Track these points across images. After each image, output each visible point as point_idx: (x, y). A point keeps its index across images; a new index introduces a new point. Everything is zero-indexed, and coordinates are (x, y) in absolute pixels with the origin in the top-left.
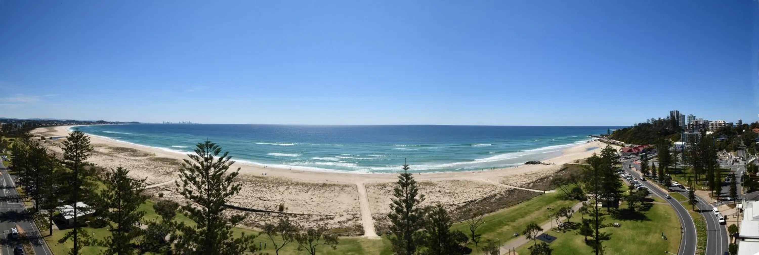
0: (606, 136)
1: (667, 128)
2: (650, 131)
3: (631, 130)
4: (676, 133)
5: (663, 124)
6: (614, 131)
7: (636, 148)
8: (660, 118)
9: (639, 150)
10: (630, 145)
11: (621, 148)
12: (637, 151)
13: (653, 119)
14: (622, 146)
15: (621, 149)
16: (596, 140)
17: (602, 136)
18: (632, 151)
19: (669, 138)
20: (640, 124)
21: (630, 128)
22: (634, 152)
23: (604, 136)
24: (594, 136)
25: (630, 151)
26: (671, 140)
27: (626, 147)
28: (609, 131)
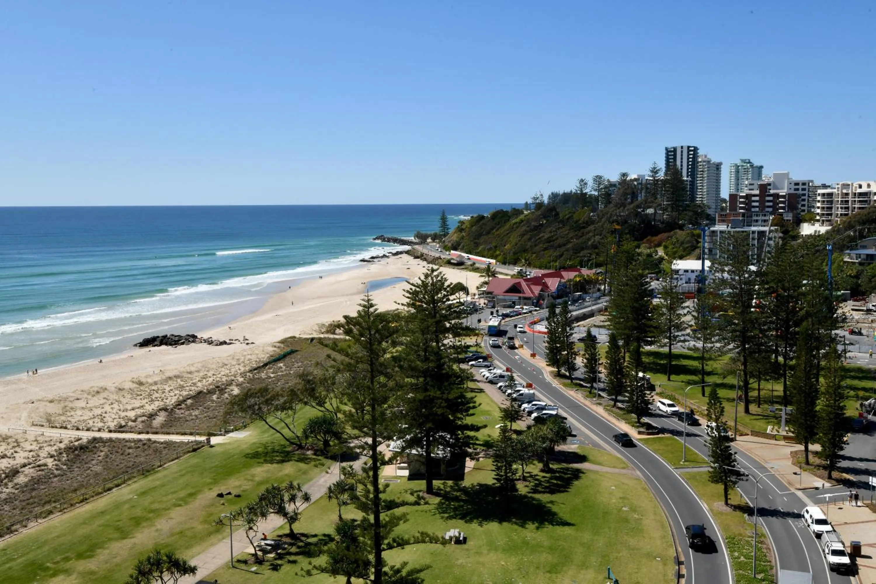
0: (434, 240)
1: (650, 211)
2: (589, 222)
3: (522, 217)
4: (681, 228)
5: (634, 196)
6: (462, 222)
7: (536, 281)
8: (624, 175)
9: (545, 287)
10: (517, 269)
11: (483, 279)
12: (537, 290)
13: (600, 177)
14: (489, 272)
15: (486, 283)
16: (401, 253)
17: (423, 239)
18: (524, 293)
19: (659, 245)
20: (554, 196)
21: (516, 211)
22: (528, 293)
23: (429, 240)
24: (396, 241)
25: (515, 289)
26: (661, 252)
27: (500, 276)
28: (444, 220)
